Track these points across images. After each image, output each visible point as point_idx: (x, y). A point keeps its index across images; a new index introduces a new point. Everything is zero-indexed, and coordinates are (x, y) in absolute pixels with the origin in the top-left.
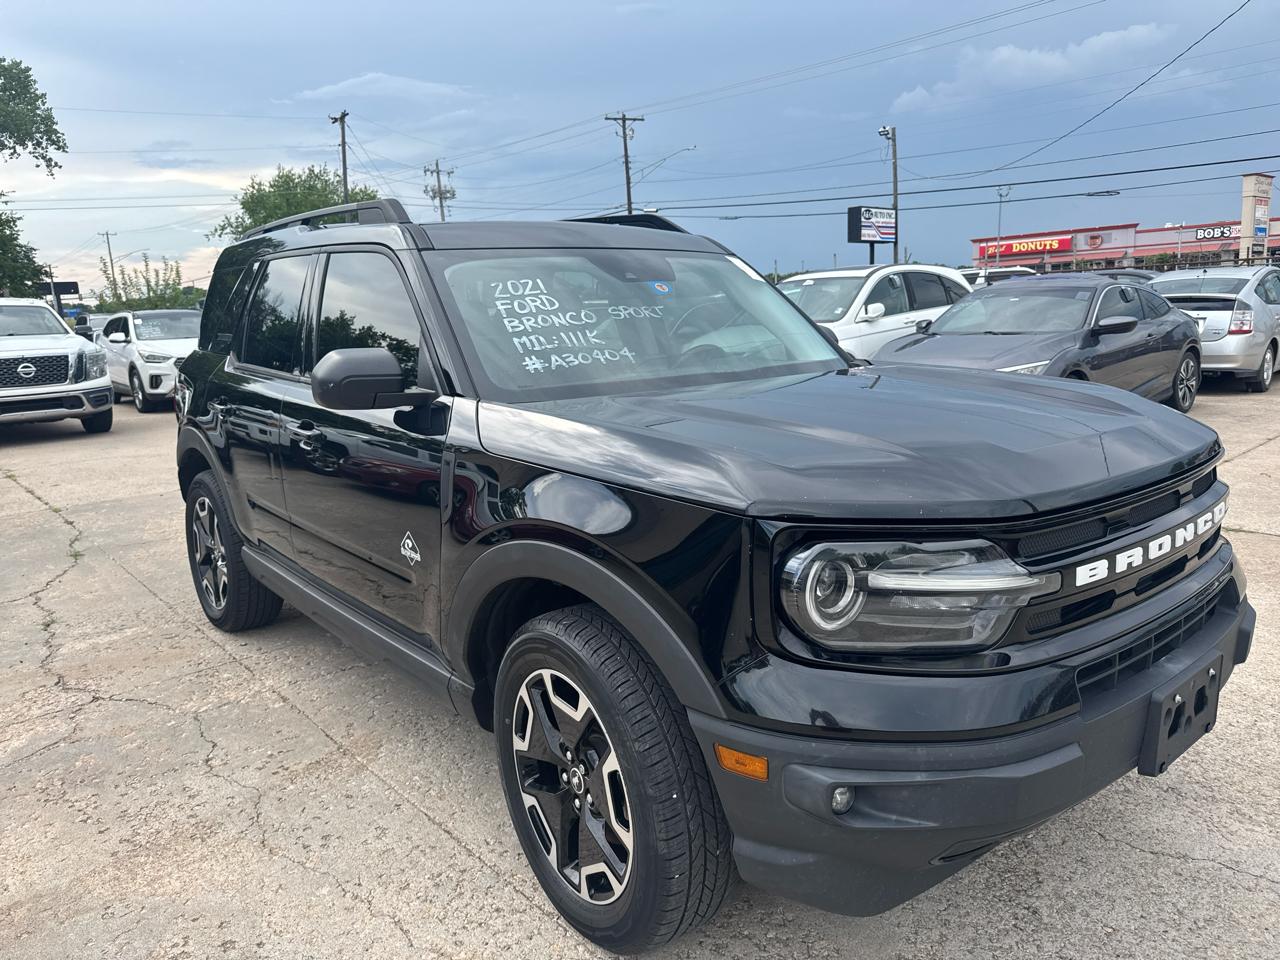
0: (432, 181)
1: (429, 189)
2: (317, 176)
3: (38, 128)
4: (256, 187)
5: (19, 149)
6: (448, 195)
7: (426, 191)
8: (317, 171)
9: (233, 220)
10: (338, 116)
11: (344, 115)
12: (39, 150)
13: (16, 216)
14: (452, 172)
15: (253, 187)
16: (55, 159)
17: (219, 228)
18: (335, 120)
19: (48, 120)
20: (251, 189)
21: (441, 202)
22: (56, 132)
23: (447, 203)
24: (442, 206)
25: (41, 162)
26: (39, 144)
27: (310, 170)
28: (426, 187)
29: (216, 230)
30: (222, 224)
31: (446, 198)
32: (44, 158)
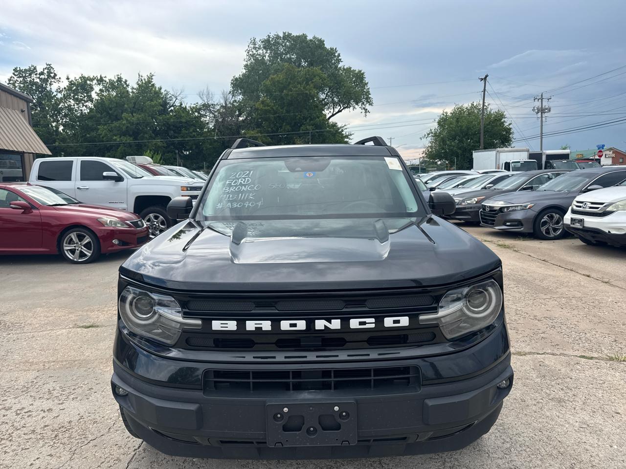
0: (538, 104)
1: (535, 108)
2: (475, 107)
3: (364, 97)
4: (445, 114)
5: (356, 106)
6: (546, 111)
7: (533, 110)
8: (475, 104)
9: (433, 131)
10: (483, 77)
11: (487, 76)
12: (364, 106)
13: (352, 133)
14: (550, 99)
15: (443, 115)
16: (368, 109)
17: (426, 134)
18: (482, 79)
19: (368, 93)
20: (442, 116)
21: (542, 115)
22: (370, 98)
23: (546, 115)
24: (542, 117)
25: (363, 111)
26: (363, 103)
27: (472, 104)
28: (534, 108)
29: (425, 135)
30: (428, 133)
31: (546, 112)
32: (364, 109)
